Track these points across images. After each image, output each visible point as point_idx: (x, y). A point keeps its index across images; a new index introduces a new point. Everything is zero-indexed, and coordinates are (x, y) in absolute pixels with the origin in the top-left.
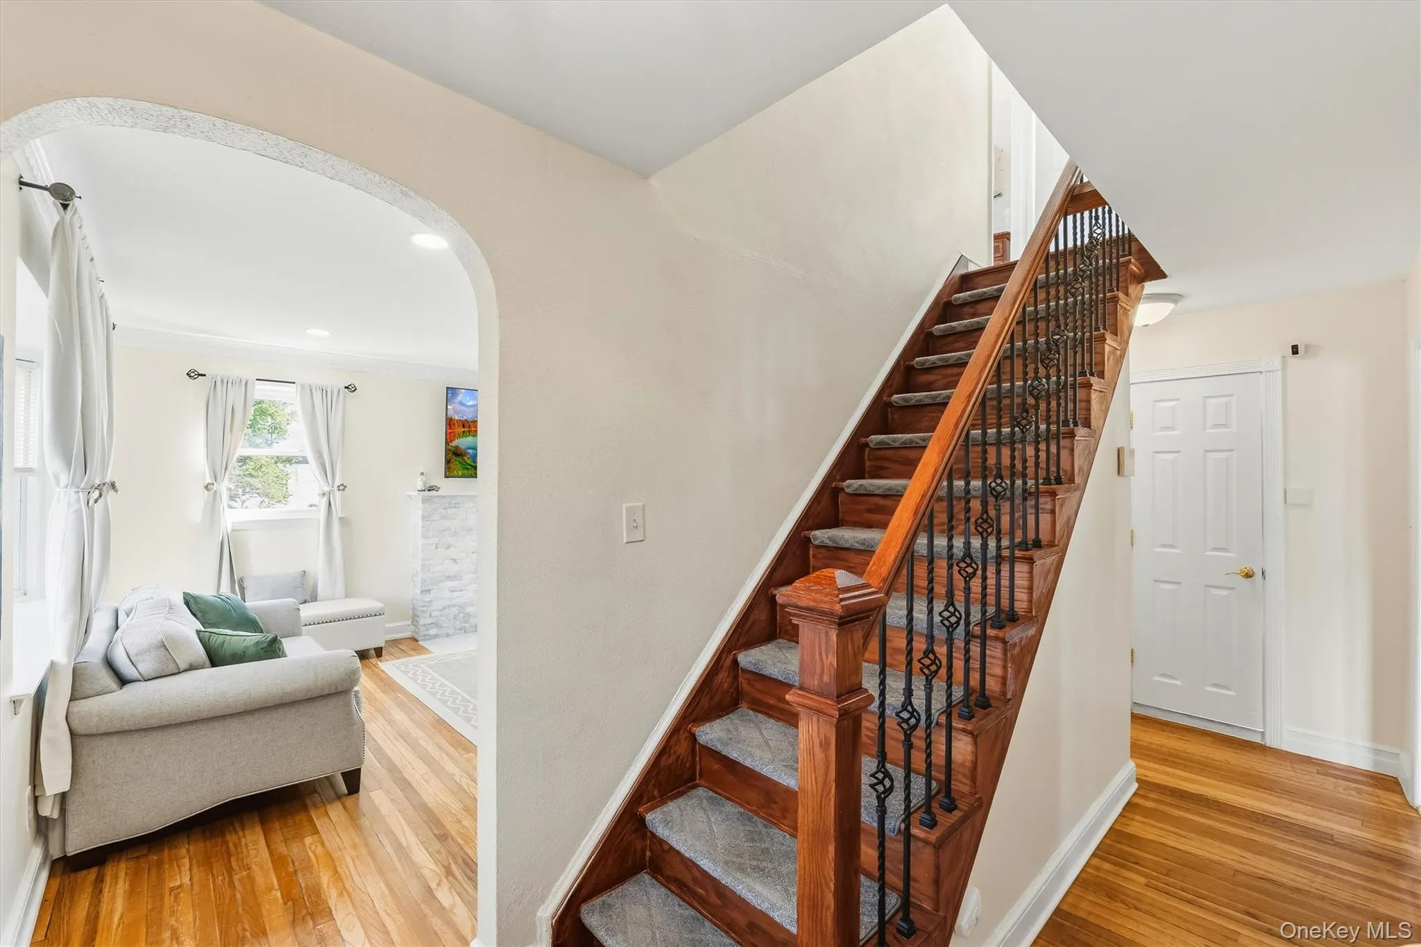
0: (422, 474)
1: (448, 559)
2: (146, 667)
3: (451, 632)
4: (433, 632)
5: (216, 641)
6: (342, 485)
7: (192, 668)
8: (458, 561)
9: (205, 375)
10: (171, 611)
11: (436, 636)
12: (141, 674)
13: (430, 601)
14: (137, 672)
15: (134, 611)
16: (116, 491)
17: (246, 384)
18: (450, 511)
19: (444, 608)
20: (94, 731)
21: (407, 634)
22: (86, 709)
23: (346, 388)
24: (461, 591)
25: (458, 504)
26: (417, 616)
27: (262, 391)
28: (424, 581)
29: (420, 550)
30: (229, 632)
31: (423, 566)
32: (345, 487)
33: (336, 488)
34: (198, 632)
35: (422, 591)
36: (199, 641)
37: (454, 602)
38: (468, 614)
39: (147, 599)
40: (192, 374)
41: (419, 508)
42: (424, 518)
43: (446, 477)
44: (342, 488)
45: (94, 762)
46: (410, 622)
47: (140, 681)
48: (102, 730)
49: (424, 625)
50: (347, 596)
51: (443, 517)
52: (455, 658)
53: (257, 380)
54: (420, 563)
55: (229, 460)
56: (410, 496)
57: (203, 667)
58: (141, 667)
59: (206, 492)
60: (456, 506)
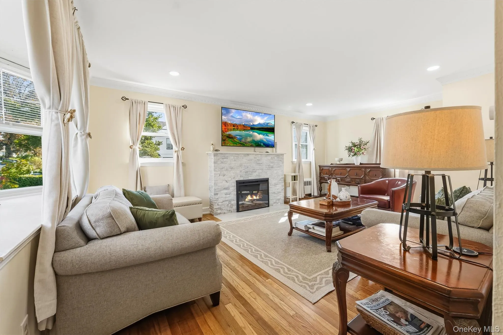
0: (213, 144)
1: (224, 181)
2: (101, 230)
3: (226, 212)
4: (219, 212)
5: (140, 213)
6: (183, 148)
7: (128, 231)
8: (228, 181)
9: (128, 99)
10: (116, 196)
11: (220, 213)
12: (98, 235)
13: (218, 198)
14: (95, 233)
15: (98, 196)
16: (91, 137)
17: (144, 104)
18: (225, 160)
19: (223, 202)
20: (70, 274)
21: (208, 212)
22: (64, 259)
23: (183, 106)
24: (230, 194)
25: (227, 157)
26: (213, 205)
27: (151, 107)
28: (215, 190)
29: (214, 176)
30: (147, 209)
31: (215, 183)
32: (184, 149)
33: (180, 149)
34: (131, 208)
35: (215, 194)
36: (131, 214)
37: (227, 199)
38: (232, 204)
39: (105, 190)
40: (123, 99)
41: (212, 159)
42: (215, 163)
43: (222, 146)
44: (183, 149)
45: (71, 293)
46: (209, 207)
47: (98, 239)
48: (75, 273)
49: (215, 209)
50: (185, 196)
51: (222, 163)
52: (233, 223)
53: (149, 102)
54: (214, 182)
55: (139, 136)
56: (208, 154)
57: (134, 230)
58: (98, 230)
59: (130, 149)
60: (226, 158)
